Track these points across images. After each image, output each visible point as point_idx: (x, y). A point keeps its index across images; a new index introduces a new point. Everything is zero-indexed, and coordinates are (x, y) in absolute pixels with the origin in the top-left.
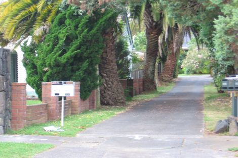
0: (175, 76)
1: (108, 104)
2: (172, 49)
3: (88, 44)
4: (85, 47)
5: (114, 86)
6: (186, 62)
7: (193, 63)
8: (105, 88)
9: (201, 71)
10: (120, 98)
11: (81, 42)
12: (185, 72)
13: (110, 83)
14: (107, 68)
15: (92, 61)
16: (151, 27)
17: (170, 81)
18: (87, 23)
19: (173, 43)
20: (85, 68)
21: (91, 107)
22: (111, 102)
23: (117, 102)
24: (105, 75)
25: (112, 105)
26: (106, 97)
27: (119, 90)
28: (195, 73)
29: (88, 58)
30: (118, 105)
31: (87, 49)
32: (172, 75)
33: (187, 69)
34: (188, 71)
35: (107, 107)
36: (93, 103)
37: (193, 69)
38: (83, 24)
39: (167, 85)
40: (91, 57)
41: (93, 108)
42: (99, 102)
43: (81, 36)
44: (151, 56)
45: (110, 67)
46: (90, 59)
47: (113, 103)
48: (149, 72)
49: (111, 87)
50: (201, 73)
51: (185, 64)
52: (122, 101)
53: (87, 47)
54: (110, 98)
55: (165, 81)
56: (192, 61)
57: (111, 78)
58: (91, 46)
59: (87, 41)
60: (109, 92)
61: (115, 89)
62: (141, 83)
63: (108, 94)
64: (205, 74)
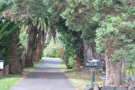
0: (41, 58)
1: (12, 73)
2: (40, 43)
3: (6, 39)
4: (4, 40)
5: (16, 63)
6: (46, 50)
7: (50, 51)
8: (11, 64)
9: (54, 56)
10: (19, 70)
11: (2, 38)
12: (45, 56)
13: (14, 61)
14: (12, 53)
15: (7, 49)
16: (32, 30)
17: (38, 61)
18: (7, 27)
19: (41, 39)
20: (3, 53)
21: (4, 75)
22: (14, 72)
23: (17, 72)
24: (11, 57)
25: (14, 74)
26: (11, 69)
27: (19, 66)
28: (51, 57)
29: (5, 47)
30: (18, 74)
31: (5, 42)
32: (39, 58)
33: (46, 55)
34: (47, 56)
35: (12, 75)
36: (5, 73)
37: (50, 55)
38: (5, 28)
39: (37, 63)
40: (7, 47)
41: (5, 75)
42: (8, 72)
43: (3, 35)
44: (31, 47)
45: (14, 52)
46: (6, 48)
47: (15, 73)
48: (29, 55)
49: (14, 64)
50: (54, 57)
51: (45, 52)
52: (20, 72)
53: (5, 40)
54: (13, 70)
55: (35, 61)
56: (49, 50)
57: (14, 58)
58: (8, 40)
59: (6, 37)
60: (13, 67)
61: (17, 65)
62: (25, 61)
63: (13, 68)
64: (56, 57)
